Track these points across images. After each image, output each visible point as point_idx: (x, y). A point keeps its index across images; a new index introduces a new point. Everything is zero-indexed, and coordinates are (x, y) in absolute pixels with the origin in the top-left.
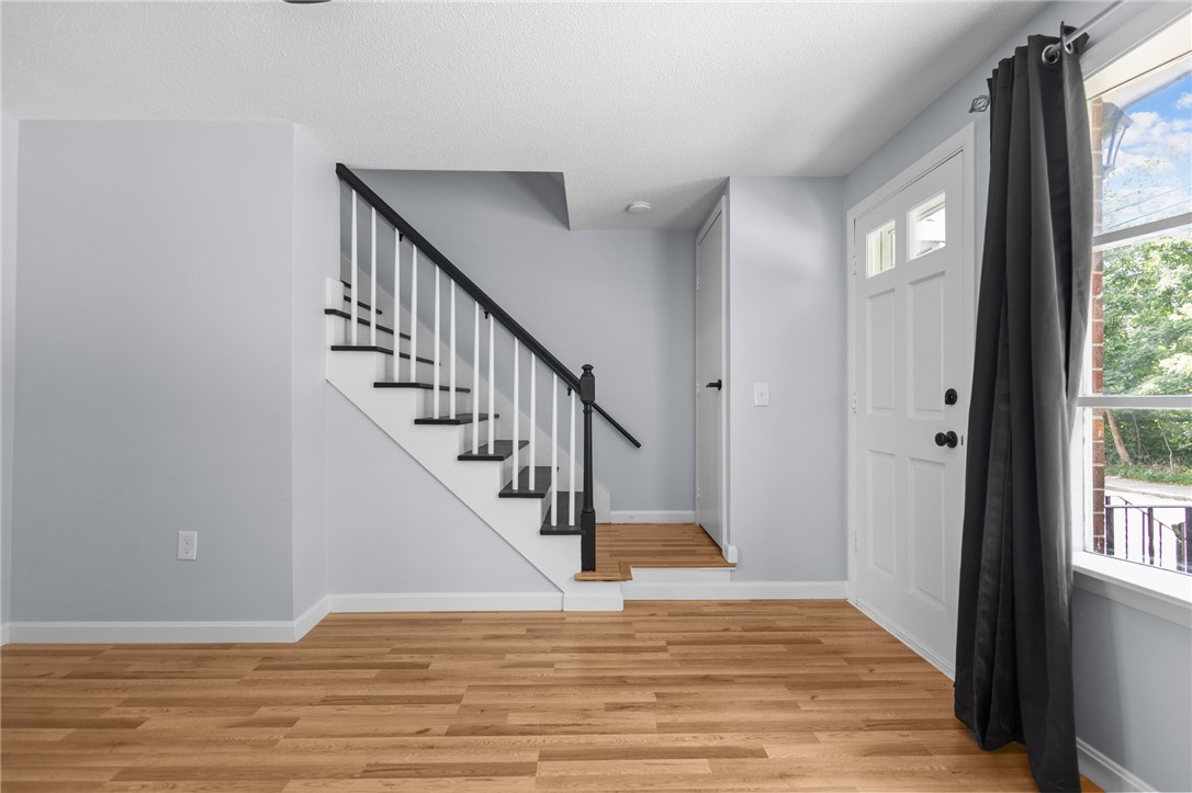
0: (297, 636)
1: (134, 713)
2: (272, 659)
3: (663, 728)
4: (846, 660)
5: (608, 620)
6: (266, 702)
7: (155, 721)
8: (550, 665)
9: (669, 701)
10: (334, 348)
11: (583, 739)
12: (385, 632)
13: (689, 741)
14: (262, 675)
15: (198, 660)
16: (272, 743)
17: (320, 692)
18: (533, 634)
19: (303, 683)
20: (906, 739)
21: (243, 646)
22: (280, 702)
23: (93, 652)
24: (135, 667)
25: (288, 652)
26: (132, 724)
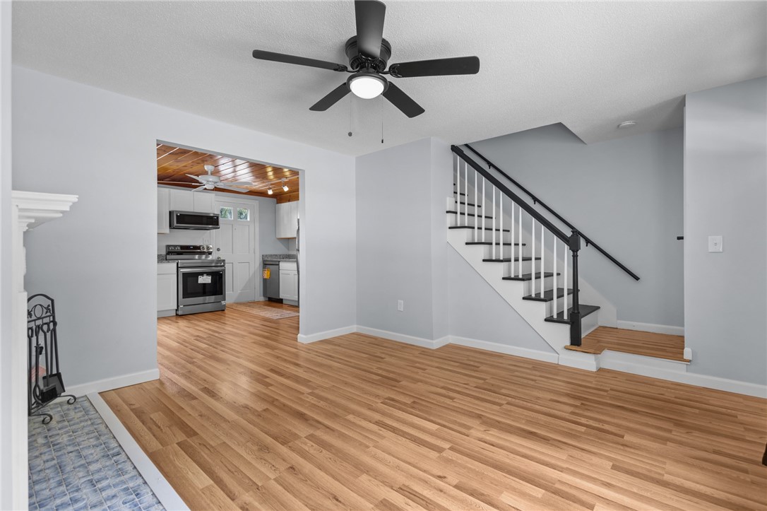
0: (435, 347)
1: (383, 356)
2: (425, 352)
3: (573, 413)
4: (744, 428)
5: (582, 373)
6: (419, 363)
7: (388, 359)
8: (535, 381)
9: (586, 407)
10: (450, 228)
11: (529, 404)
12: (468, 353)
13: (583, 421)
14: (421, 356)
15: (403, 347)
16: (417, 373)
17: (437, 365)
18: (534, 368)
19: (432, 361)
20: (737, 464)
21: (417, 346)
22: (423, 364)
23: (376, 338)
24: (385, 345)
25: (430, 351)
26: (382, 358)
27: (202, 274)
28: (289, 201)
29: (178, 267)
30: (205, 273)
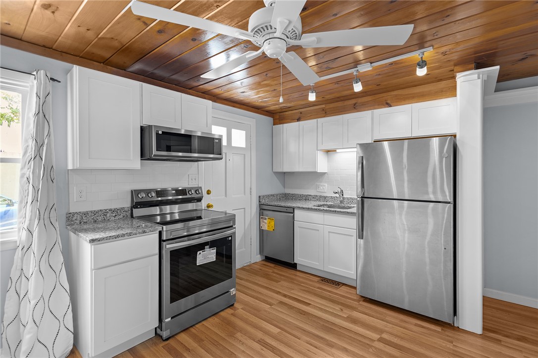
27: (201, 247)
28: (299, 120)
29: (161, 241)
30: (206, 244)
